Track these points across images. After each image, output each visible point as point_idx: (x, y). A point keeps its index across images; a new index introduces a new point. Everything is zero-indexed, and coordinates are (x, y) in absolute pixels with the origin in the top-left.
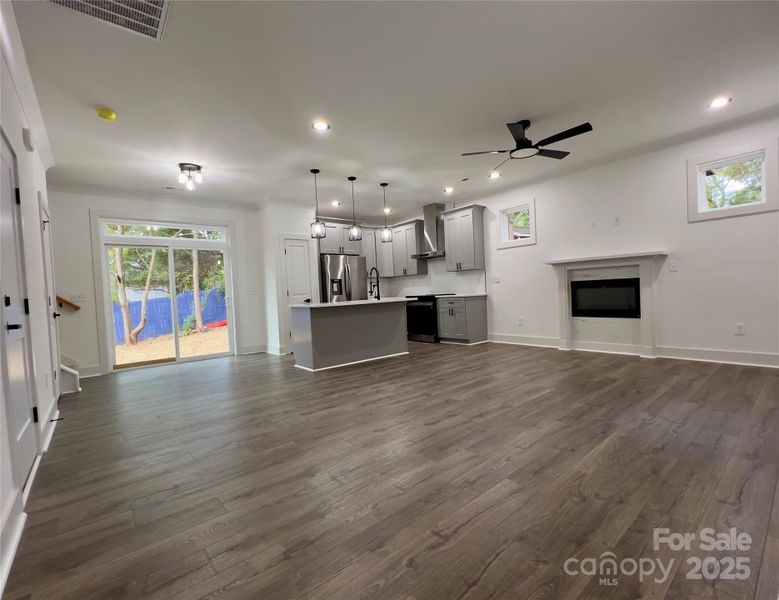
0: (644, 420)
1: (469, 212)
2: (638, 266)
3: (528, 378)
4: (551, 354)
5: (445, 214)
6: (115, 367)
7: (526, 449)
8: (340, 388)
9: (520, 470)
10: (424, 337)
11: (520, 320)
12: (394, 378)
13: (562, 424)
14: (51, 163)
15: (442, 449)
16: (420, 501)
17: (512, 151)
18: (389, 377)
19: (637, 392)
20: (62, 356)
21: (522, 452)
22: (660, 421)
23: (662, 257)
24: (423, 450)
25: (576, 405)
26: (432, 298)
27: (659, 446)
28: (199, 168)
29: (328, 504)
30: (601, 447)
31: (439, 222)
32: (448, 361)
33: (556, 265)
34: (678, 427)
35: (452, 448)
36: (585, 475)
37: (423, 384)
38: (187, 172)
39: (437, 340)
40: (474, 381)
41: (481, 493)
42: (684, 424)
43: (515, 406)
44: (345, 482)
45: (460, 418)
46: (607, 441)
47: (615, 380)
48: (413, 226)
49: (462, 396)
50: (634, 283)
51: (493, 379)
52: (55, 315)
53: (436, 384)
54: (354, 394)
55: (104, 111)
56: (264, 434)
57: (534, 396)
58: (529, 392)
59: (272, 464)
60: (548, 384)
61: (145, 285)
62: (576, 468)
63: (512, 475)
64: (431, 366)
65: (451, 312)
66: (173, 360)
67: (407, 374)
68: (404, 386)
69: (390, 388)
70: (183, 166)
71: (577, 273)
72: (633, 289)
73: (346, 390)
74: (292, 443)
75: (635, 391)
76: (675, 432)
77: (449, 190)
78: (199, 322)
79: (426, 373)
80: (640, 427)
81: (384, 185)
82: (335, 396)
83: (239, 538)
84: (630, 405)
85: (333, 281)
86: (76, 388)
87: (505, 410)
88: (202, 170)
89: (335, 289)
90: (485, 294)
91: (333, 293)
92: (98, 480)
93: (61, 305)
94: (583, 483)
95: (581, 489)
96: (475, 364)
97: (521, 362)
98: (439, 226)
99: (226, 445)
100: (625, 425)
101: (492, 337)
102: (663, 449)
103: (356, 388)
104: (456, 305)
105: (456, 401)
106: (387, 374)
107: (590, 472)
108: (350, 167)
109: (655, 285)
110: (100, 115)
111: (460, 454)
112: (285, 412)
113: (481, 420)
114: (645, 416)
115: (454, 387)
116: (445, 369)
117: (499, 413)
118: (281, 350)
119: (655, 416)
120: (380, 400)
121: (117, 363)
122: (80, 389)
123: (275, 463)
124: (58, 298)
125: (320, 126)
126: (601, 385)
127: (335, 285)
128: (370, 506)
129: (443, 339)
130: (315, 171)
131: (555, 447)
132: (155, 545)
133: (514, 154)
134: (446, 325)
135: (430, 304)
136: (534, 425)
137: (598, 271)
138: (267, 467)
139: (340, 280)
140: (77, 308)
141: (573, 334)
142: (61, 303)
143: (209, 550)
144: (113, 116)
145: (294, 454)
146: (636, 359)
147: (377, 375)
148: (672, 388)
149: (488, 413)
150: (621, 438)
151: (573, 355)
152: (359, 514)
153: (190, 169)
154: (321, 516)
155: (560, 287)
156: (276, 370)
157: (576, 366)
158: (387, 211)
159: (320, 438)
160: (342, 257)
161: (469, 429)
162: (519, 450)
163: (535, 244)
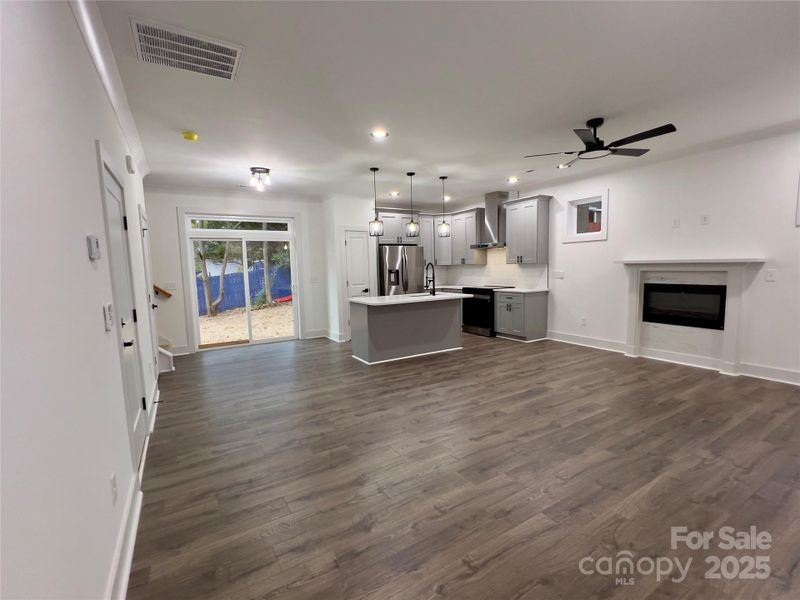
0: (704, 460)
1: (534, 203)
2: (726, 272)
3: (583, 391)
4: (615, 361)
5: (509, 204)
6: (201, 347)
7: (567, 481)
8: (393, 387)
9: (558, 504)
10: (480, 330)
11: (584, 320)
12: (446, 379)
13: (610, 454)
14: (146, 171)
15: (483, 470)
16: (455, 525)
17: (581, 153)
18: (440, 377)
19: (704, 421)
20: (160, 338)
21: (563, 484)
22: (723, 462)
23: (758, 264)
24: (463, 470)
25: (630, 432)
26: (490, 292)
27: (714, 494)
28: (267, 171)
29: (374, 517)
30: (648, 488)
31: (502, 212)
32: (502, 363)
33: (628, 265)
34: (743, 473)
35: (493, 471)
36: (623, 520)
37: (473, 390)
38: (257, 174)
39: (493, 334)
40: (524, 391)
41: (514, 526)
42: (749, 470)
43: (564, 426)
44: (389, 495)
45: (505, 436)
46: (656, 480)
47: (680, 403)
48: (473, 214)
49: (509, 409)
50: (720, 292)
51: (545, 390)
52: (154, 306)
53: (484, 391)
54: (405, 396)
55: (188, 135)
56: (322, 434)
57: (587, 416)
58: (582, 410)
59: (328, 468)
60: (604, 400)
61: (223, 257)
62: (615, 510)
63: (549, 509)
64: (484, 366)
65: (509, 308)
66: (247, 341)
67: (457, 375)
68: (453, 390)
69: (439, 391)
70: (254, 170)
71: (653, 275)
72: (718, 297)
73: (398, 390)
74: (346, 447)
75: (701, 420)
76: (736, 479)
77: (513, 180)
78: (269, 298)
79: (477, 376)
80: (697, 468)
81: (443, 178)
82: (387, 396)
83: (300, 540)
84: (692, 438)
85: (390, 272)
86: (171, 368)
87: (553, 431)
88: (270, 172)
89: (393, 279)
90: (546, 289)
91: (391, 283)
92: (191, 466)
93: (157, 293)
94: (620, 529)
95: (616, 535)
96: (528, 369)
97: (578, 370)
98: (501, 214)
99: (289, 443)
100: (681, 463)
101: (552, 335)
102: (716, 499)
103: (407, 388)
104: (515, 300)
105: (503, 414)
106: (439, 374)
107: (629, 517)
108: (409, 164)
109: (745, 295)
110: (186, 137)
111: (500, 478)
112: (341, 410)
113: (526, 440)
114: (706, 454)
115: (504, 396)
116: (497, 372)
117: (544, 434)
118: (341, 337)
119: (717, 454)
120: (428, 405)
121: (202, 343)
122: (174, 368)
123: (332, 467)
124: (155, 287)
125: (379, 134)
126: (665, 407)
127: (393, 275)
128: (410, 525)
129: (500, 334)
130: (375, 170)
131: (598, 482)
132: (236, 537)
133: (583, 156)
134: (502, 319)
135: (488, 297)
136: (580, 452)
138: (323, 471)
139: (397, 271)
140: (169, 296)
141: (642, 340)
142: (157, 291)
143: (276, 548)
144: (196, 137)
145: (346, 459)
146: (714, 375)
147: (428, 374)
148: (748, 419)
149: (534, 432)
150: (671, 478)
151: (640, 363)
152: (399, 531)
153: (259, 172)
154: (368, 529)
155: (631, 290)
156: (336, 359)
157: (641, 379)
158: (447, 199)
159: (371, 443)
160: (400, 247)
161: (512, 449)
162: (559, 481)
163: (606, 240)
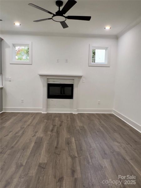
2: (74, 79)
23: (80, 77)
33: (41, 75)
50: (71, 86)
71: (50, 80)
72: (71, 88)
90: (2, 87)
101: (5, 109)
137: (59, 80)
141: (48, 106)
146: (72, 114)
151: (47, 114)
163: (32, 64)
